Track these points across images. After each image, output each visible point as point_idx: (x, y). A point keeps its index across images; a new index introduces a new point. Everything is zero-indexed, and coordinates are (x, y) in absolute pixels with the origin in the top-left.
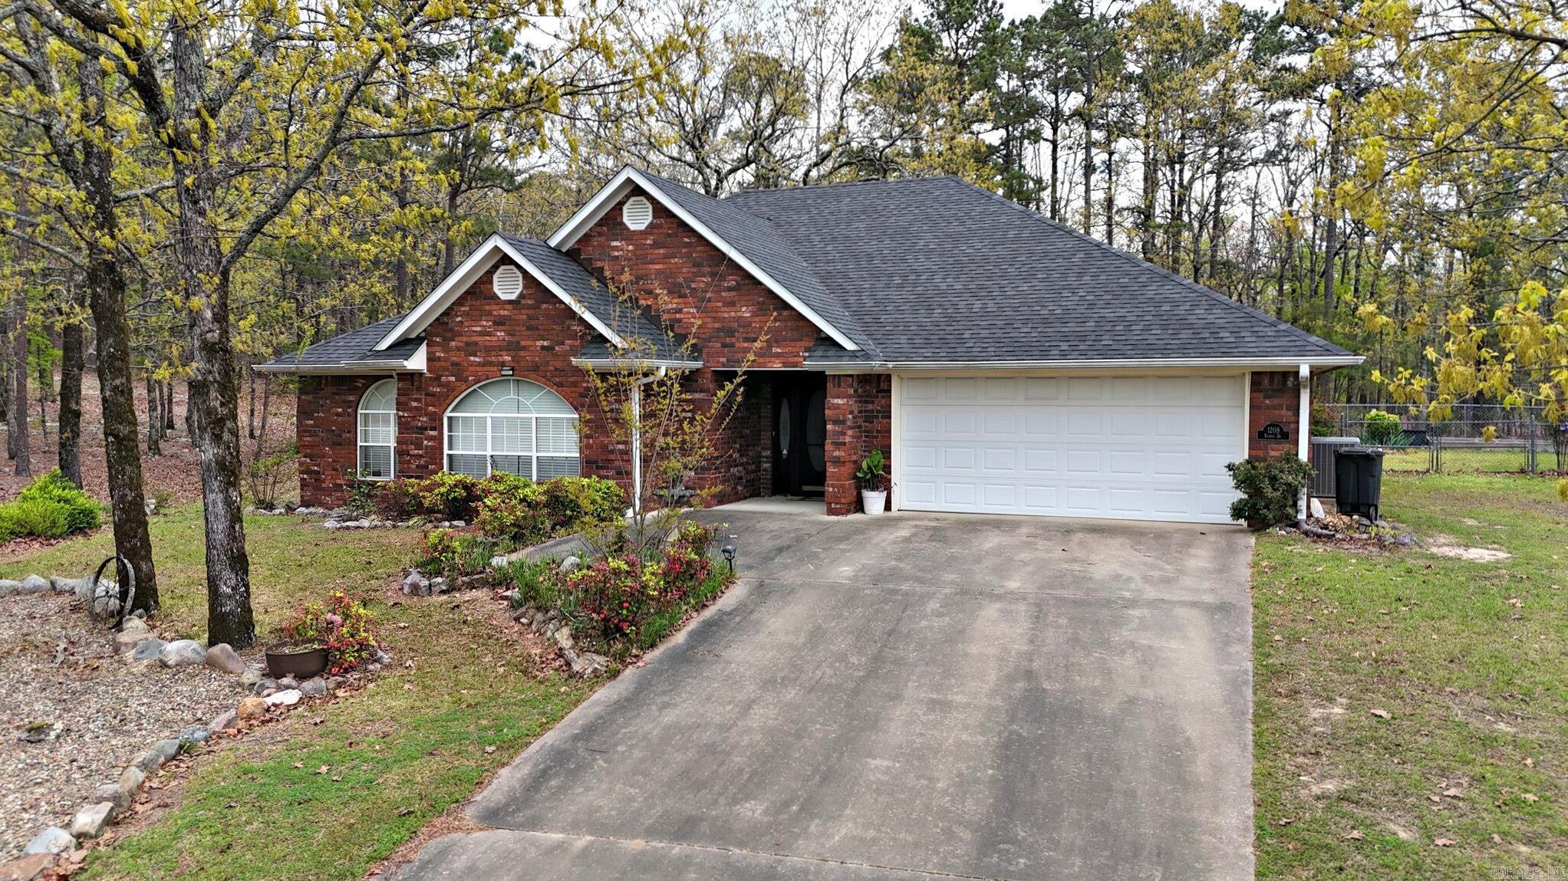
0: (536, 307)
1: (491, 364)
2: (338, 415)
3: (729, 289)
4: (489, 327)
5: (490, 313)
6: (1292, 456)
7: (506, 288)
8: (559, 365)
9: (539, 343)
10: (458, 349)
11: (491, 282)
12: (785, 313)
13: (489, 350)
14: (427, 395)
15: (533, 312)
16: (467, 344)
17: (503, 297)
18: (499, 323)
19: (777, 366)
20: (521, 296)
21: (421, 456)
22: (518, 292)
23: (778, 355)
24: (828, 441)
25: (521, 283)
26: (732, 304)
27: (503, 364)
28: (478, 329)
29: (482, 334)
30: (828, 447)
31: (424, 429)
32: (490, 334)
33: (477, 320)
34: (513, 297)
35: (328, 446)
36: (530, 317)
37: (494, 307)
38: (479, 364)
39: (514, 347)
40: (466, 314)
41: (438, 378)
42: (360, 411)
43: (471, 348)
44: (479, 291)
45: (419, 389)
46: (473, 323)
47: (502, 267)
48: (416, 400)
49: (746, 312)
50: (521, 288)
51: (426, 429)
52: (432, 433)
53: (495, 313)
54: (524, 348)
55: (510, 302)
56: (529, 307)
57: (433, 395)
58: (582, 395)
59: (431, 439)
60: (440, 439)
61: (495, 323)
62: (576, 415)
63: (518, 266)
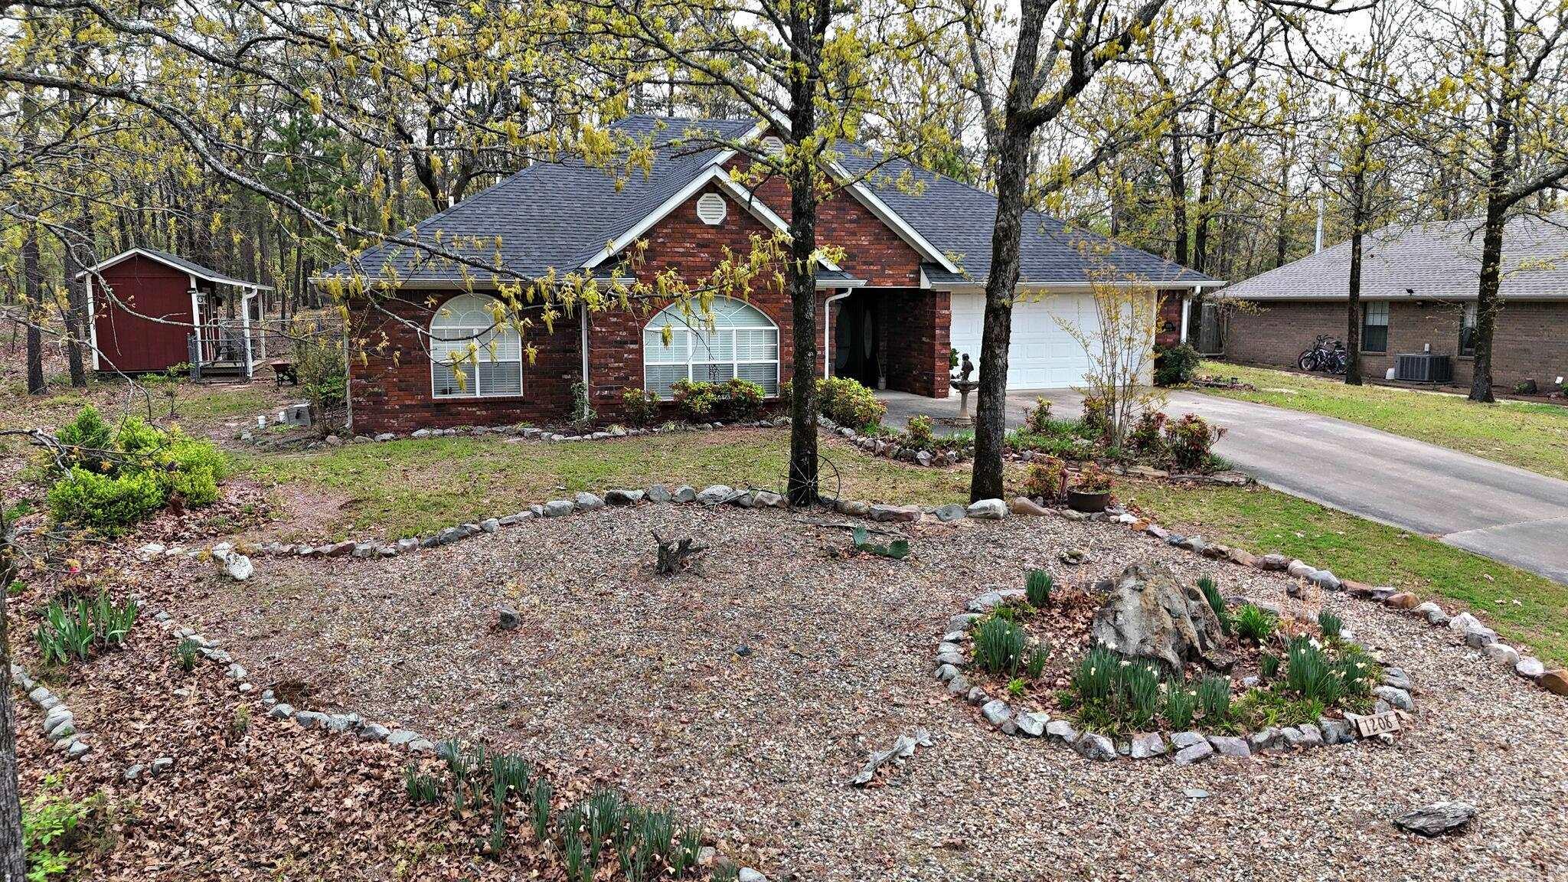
0: (741, 232)
1: (695, 282)
3: (851, 221)
4: (693, 249)
5: (693, 236)
6: (1179, 341)
7: (712, 213)
10: (659, 268)
11: (695, 208)
12: (896, 243)
13: (693, 269)
14: (627, 311)
15: (734, 236)
16: (670, 264)
17: (707, 222)
18: (703, 245)
19: (889, 285)
20: (725, 219)
21: (621, 368)
22: (722, 218)
23: (890, 276)
24: (937, 343)
25: (724, 210)
26: (854, 234)
28: (682, 250)
29: (683, 255)
30: (938, 347)
31: (622, 343)
32: (694, 255)
33: (680, 243)
34: (717, 222)
36: (733, 241)
37: (699, 231)
40: (666, 236)
42: (432, 327)
44: (685, 214)
46: (676, 245)
47: (706, 195)
48: (614, 316)
49: (864, 241)
50: (724, 214)
51: (626, 343)
52: (632, 346)
53: (699, 236)
55: (713, 227)
56: (731, 232)
57: (633, 311)
58: (782, 310)
59: (631, 351)
60: (640, 352)
61: (698, 245)
62: (776, 328)
63: (723, 195)
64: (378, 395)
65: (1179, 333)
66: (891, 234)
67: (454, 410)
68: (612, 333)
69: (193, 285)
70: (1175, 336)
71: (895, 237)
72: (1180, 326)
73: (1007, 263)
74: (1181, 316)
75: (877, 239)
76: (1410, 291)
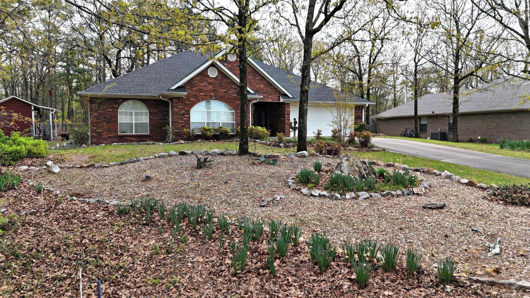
0: (222, 80)
1: (207, 95)
2: (109, 112)
3: (258, 80)
5: (207, 81)
7: (213, 73)
8: (229, 97)
9: (223, 90)
10: (196, 90)
11: (207, 72)
12: (272, 87)
13: (206, 91)
14: (185, 104)
16: (199, 89)
17: (211, 76)
18: (210, 84)
19: (270, 101)
20: (217, 76)
21: (183, 123)
23: (270, 98)
26: (259, 84)
27: (211, 96)
29: (203, 86)
30: (286, 121)
31: (183, 114)
32: (207, 87)
33: (202, 82)
34: (214, 76)
35: (105, 123)
36: (220, 83)
37: (208, 79)
38: (203, 95)
39: (215, 91)
40: (198, 80)
41: (189, 99)
42: (119, 111)
43: (200, 91)
44: (204, 73)
45: (182, 102)
47: (211, 67)
48: (181, 105)
49: (262, 86)
50: (217, 74)
53: (209, 81)
54: (218, 92)
55: (213, 78)
56: (219, 80)
57: (187, 104)
58: (236, 106)
59: (186, 117)
60: (189, 117)
61: (208, 84)
62: (234, 111)
63: (216, 68)
64: (100, 132)
65: (362, 119)
66: (270, 84)
67: (126, 138)
68: (180, 111)
69: (33, 108)
70: (360, 120)
71: (272, 85)
72: (362, 117)
73: (306, 77)
74: (362, 114)
75: (266, 86)
76: (433, 112)
